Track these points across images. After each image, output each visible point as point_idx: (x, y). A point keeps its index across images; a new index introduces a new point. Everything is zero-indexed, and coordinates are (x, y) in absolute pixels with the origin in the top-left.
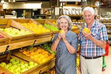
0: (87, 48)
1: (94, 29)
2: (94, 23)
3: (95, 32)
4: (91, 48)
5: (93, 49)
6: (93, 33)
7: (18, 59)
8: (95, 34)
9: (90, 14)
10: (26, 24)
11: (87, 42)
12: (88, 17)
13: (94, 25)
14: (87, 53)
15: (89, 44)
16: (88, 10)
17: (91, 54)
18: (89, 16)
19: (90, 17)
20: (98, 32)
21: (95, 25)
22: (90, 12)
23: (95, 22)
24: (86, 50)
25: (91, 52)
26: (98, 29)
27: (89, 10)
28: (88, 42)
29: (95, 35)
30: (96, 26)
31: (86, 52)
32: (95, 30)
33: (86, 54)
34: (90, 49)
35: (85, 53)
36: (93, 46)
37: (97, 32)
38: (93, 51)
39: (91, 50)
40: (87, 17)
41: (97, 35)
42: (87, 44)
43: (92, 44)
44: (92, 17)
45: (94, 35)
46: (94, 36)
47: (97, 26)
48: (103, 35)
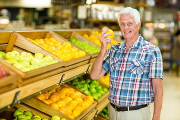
0: (120, 88)
1: (137, 52)
2: (138, 41)
3: (139, 58)
4: (129, 89)
5: (132, 92)
6: (134, 60)
7: (29, 109)
8: (139, 62)
9: (131, 21)
10: (42, 41)
11: (121, 75)
12: (127, 27)
13: (136, 46)
14: (120, 99)
15: (124, 82)
16: (129, 14)
17: (127, 102)
18: (130, 24)
19: (132, 27)
20: (145, 59)
21: (139, 44)
22: (132, 18)
23: (140, 40)
24: (119, 93)
25: (127, 97)
26: (145, 54)
27: (131, 14)
28: (122, 77)
29: (138, 65)
30: (140, 47)
31: (118, 96)
32: (140, 54)
33: (118, 100)
34: (126, 91)
35: (116, 98)
36: (133, 87)
37: (143, 59)
38: (131, 96)
39: (128, 94)
40: (125, 26)
41: (142, 65)
42: (121, 82)
43: (130, 82)
44: (135, 27)
45: (136, 64)
46: (136, 66)
47: (143, 47)
48: (156, 66)
